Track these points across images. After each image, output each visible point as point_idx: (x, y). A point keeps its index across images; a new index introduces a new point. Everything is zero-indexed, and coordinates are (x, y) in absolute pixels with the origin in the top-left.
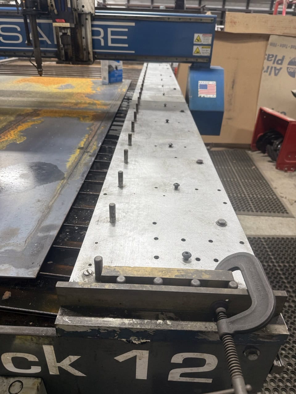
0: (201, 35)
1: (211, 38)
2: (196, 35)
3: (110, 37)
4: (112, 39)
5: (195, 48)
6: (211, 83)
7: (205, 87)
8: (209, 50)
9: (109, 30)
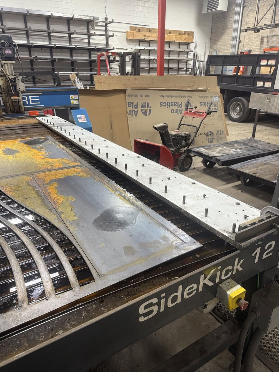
0: (73, 96)
1: (77, 97)
2: (71, 96)
3: (31, 100)
4: (32, 101)
5: (71, 101)
6: (82, 116)
7: (80, 118)
8: (78, 102)
9: (30, 97)
